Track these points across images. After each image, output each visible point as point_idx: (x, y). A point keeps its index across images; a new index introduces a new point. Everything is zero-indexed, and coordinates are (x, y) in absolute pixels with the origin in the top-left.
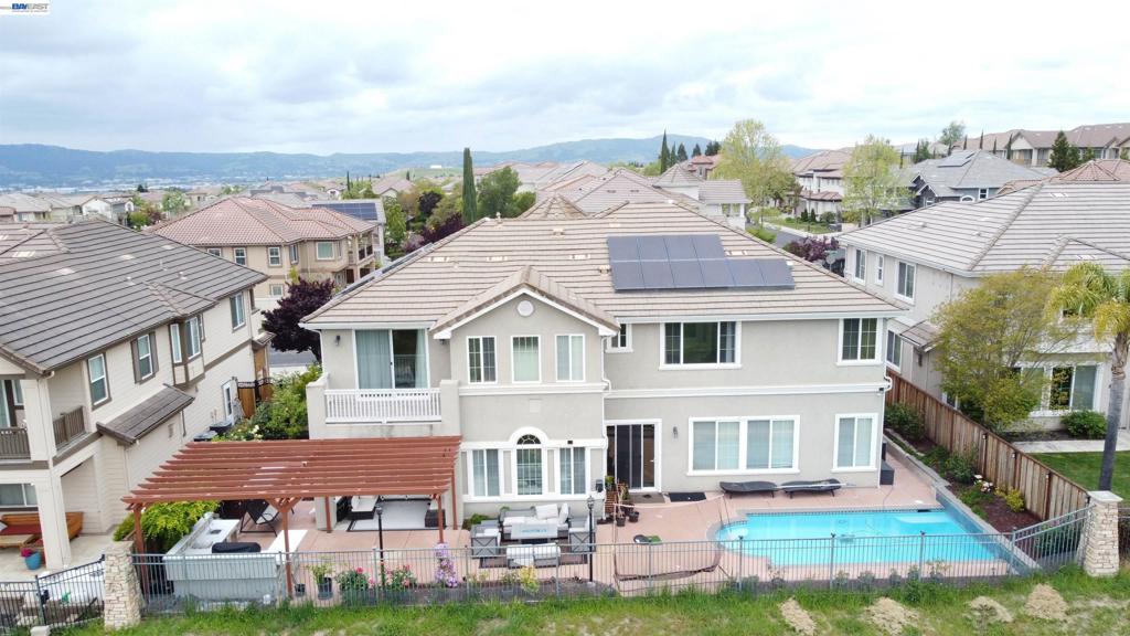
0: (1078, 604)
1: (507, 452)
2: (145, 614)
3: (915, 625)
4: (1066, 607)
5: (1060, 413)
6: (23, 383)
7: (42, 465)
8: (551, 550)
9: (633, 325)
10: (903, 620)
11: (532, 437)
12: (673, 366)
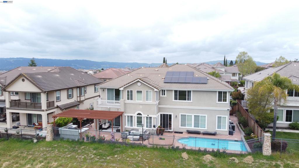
0: (257, 161)
1: (134, 117)
2: (54, 139)
3: (213, 161)
4: (253, 160)
5: (289, 123)
6: (42, 94)
9: (167, 90)
10: (210, 159)
11: (140, 114)
12: (176, 101)
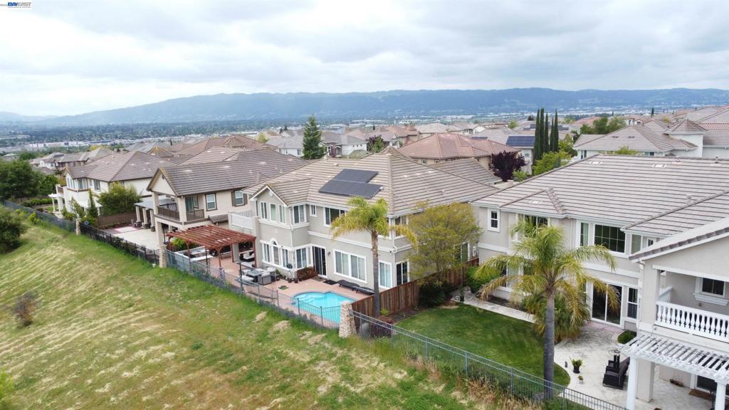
1: (271, 247)
4: (319, 341)
8: (252, 279)
9: (317, 206)
12: (328, 225)
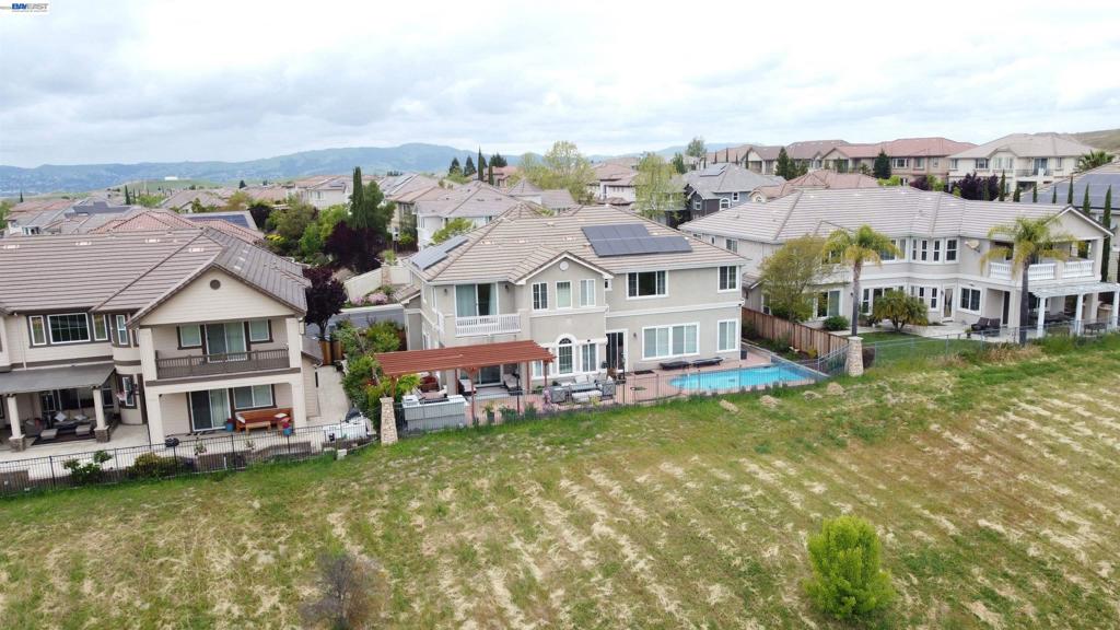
0: (848, 388)
1: (554, 349)
2: (400, 437)
3: (781, 404)
4: (844, 389)
5: (823, 318)
6: (288, 320)
7: (297, 370)
8: (595, 393)
10: (775, 403)
11: (567, 339)
12: (633, 298)
